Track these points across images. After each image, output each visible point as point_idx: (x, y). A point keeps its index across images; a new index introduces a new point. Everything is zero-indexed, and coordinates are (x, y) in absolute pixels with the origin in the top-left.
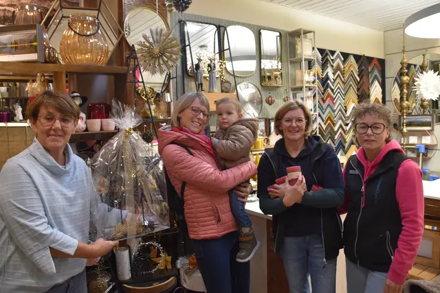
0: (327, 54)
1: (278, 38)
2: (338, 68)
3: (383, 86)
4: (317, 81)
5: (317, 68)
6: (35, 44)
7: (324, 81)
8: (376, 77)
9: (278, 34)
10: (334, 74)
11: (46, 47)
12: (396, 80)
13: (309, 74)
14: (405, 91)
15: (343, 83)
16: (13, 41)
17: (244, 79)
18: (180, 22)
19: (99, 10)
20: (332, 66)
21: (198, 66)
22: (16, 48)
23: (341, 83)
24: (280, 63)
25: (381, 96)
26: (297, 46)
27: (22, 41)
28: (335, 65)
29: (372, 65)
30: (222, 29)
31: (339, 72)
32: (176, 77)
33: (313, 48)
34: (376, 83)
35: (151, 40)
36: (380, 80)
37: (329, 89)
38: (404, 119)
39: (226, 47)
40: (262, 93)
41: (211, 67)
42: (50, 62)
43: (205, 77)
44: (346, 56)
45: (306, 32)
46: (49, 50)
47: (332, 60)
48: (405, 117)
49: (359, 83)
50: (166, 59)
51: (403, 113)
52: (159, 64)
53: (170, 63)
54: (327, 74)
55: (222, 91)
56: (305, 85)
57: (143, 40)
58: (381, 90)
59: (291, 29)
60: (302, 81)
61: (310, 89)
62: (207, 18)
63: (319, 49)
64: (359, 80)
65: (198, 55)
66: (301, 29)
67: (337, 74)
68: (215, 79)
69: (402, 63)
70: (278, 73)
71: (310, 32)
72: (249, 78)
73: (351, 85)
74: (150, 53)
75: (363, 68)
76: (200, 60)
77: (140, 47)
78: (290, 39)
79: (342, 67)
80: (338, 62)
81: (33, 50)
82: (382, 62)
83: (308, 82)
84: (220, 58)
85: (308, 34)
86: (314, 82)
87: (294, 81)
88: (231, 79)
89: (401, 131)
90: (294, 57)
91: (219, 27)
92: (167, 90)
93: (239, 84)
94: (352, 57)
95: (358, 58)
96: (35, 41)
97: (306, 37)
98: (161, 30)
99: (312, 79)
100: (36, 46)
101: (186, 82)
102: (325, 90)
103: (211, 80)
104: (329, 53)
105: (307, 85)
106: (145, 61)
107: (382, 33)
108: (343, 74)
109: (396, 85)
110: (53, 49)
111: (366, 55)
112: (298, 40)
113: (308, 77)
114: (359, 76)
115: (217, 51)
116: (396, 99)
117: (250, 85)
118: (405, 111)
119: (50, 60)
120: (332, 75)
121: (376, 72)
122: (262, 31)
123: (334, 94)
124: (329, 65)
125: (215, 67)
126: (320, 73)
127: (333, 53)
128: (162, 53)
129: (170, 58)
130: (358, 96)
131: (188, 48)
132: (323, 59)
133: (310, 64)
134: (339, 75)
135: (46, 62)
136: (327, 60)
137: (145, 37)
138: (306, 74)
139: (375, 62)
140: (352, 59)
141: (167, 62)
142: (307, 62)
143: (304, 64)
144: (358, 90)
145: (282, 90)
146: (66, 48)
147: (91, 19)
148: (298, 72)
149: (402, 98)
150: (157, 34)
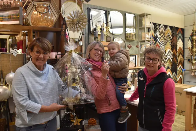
0: (157, 26)
1: (134, 17)
2: (162, 32)
3: (183, 41)
4: (152, 38)
5: (152, 32)
6: (19, 16)
7: (155, 38)
8: (180, 37)
9: (134, 15)
10: (160, 35)
11: (24, 18)
12: (190, 38)
13: (148, 34)
14: (194, 43)
15: (164, 39)
16: (9, 15)
17: (118, 36)
18: (88, 8)
19: (50, 2)
20: (159, 31)
21: (95, 29)
22: (10, 18)
23: (163, 39)
24: (134, 29)
25: (182, 46)
26: (143, 21)
27: (13, 15)
28: (161, 31)
29: (178, 32)
30: (107, 12)
31: (162, 34)
32: (85, 34)
33: (150, 23)
34: (180, 40)
35: (73, 16)
36: (182, 38)
37: (157, 42)
38: (193, 57)
39: (109, 20)
40: (126, 43)
41: (102, 30)
42: (26, 25)
43: (99, 35)
44: (166, 27)
45: (147, 15)
46: (25, 20)
47: (159, 28)
48: (194, 56)
49: (172, 39)
50: (80, 25)
51: (193, 54)
52: (77, 27)
53: (82, 27)
54: (157, 35)
55: (107, 41)
56: (146, 39)
57: (70, 16)
58: (182, 43)
59: (140, 13)
60: (145, 38)
61: (148, 42)
62: (101, 7)
63: (153, 23)
64: (172, 38)
65: (96, 24)
66: (145, 13)
67: (161, 35)
68: (103, 36)
69: (193, 30)
70: (134, 34)
71: (149, 15)
72: (120, 36)
73: (168, 40)
74: (72, 22)
75: (174, 32)
76: (96, 26)
77: (68, 19)
78: (139, 18)
79: (164, 31)
80: (162, 29)
81: (18, 19)
82: (183, 30)
83: (148, 38)
84: (106, 26)
85: (148, 16)
86: (150, 38)
87: (141, 38)
88: (111, 36)
89: (192, 63)
90: (141, 26)
91: (106, 12)
92: (81, 40)
93: (115, 38)
94: (169, 27)
95: (171, 28)
96: (19, 15)
97: (147, 17)
98: (78, 11)
99: (150, 37)
100: (19, 18)
101: (90, 36)
102: (155, 43)
103: (101, 36)
104: (158, 25)
105: (147, 40)
106: (70, 26)
107: (183, 16)
108: (164, 35)
109: (190, 41)
110: (27, 19)
111: (175, 26)
112: (143, 18)
113: (148, 36)
114: (172, 36)
115: (105, 22)
116: (189, 48)
117: (120, 39)
118: (194, 53)
119: (26, 24)
120: (159, 35)
121: (180, 35)
122: (126, 14)
123: (160, 44)
124: (157, 31)
125: (103, 30)
126: (154, 35)
127: (160, 25)
128: (78, 22)
129: (82, 24)
130: (171, 46)
131: (91, 21)
132: (155, 28)
133: (149, 30)
134: (162, 36)
135: (24, 25)
136: (157, 28)
137: (70, 14)
138: (147, 35)
139: (180, 30)
140: (169, 28)
141: (81, 26)
142: (147, 29)
143: (146, 30)
144: (171, 43)
145: (135, 41)
146: (33, 19)
147: (46, 6)
148: (143, 34)
149: (192, 47)
150: (76, 13)
